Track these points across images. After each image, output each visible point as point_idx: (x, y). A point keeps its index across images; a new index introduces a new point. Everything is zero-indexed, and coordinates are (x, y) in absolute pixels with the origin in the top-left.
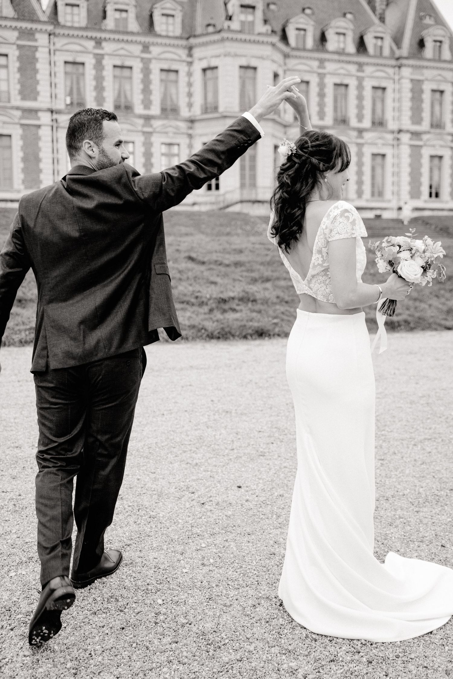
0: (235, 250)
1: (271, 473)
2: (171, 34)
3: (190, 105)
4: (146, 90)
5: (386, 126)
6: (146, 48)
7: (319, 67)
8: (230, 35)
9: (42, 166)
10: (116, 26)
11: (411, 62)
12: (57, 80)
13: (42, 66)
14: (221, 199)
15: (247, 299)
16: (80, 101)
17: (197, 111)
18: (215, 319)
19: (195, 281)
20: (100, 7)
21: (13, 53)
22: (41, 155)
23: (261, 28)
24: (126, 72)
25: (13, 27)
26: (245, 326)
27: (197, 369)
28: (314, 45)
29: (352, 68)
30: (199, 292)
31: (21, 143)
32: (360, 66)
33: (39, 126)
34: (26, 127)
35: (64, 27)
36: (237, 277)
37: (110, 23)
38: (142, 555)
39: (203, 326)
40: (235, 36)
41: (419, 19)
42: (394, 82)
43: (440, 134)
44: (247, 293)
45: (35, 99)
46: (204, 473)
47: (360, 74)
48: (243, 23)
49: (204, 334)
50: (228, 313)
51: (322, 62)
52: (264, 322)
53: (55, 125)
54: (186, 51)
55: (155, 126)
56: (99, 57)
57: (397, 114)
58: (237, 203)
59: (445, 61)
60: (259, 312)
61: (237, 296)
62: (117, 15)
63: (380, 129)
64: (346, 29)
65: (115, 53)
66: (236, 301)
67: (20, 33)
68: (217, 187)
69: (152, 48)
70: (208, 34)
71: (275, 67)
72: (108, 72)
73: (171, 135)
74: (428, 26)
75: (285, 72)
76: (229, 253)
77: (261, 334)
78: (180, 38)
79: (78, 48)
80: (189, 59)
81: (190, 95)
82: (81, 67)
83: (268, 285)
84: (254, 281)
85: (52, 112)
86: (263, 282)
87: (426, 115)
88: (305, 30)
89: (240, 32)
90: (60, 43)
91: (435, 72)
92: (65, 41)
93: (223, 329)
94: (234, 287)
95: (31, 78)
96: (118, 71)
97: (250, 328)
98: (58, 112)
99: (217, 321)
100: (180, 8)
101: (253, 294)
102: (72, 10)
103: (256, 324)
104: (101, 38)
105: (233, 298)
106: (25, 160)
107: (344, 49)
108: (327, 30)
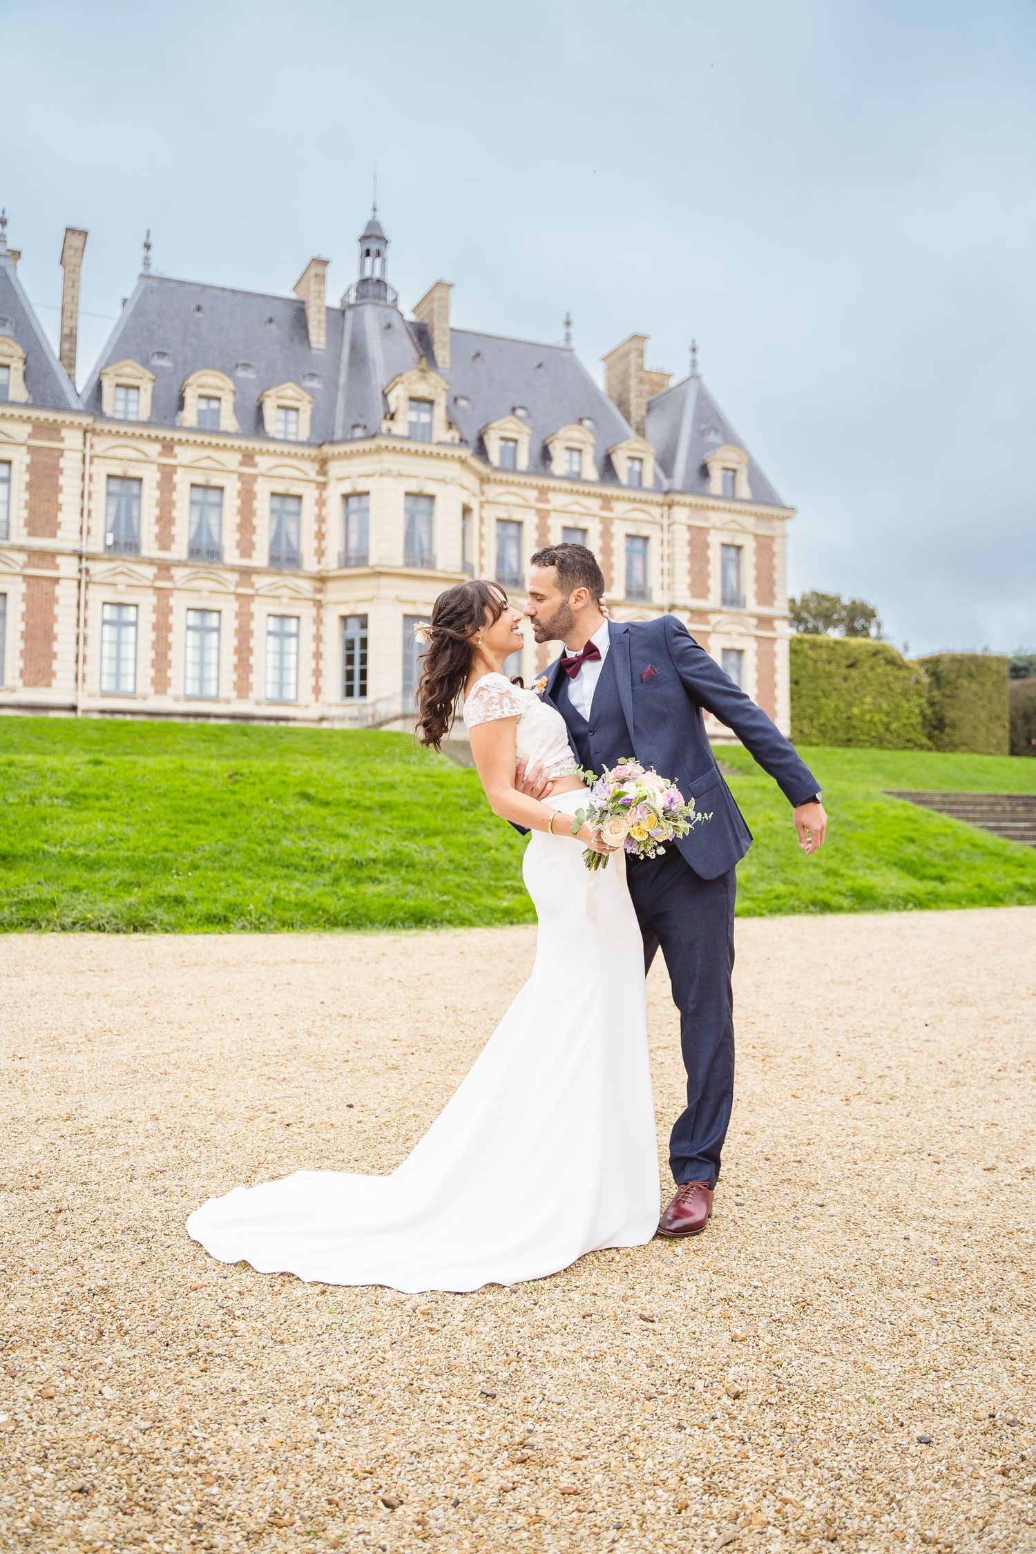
0: (383, 784)
1: (404, 1090)
2: (292, 438)
3: (320, 553)
4: (246, 526)
5: (650, 599)
6: (248, 458)
7: (539, 500)
8: (391, 444)
9: (56, 646)
10: (199, 421)
11: (688, 499)
12: (92, 506)
13: (69, 483)
14: (370, 711)
15: (396, 862)
16: (129, 540)
17: (331, 563)
18: (341, 893)
19: (310, 832)
20: (175, 391)
21: (21, 459)
22: (57, 629)
23: (441, 433)
24: (213, 496)
25: (25, 418)
26: (393, 905)
27: (303, 963)
28: (530, 464)
29: (594, 505)
30: (317, 849)
31: (22, 607)
32: (607, 501)
33: (56, 580)
34: (32, 581)
35: (111, 420)
36: (382, 827)
37: (189, 417)
38: (182, 1183)
39: (321, 903)
40: (398, 445)
41: (699, 435)
42: (662, 530)
43: (736, 614)
44: (399, 853)
45: (53, 535)
46: (295, 1089)
47: (606, 514)
48: (412, 425)
49: (322, 917)
50: (365, 885)
51: (543, 492)
52: (425, 899)
53: (84, 578)
54: (317, 466)
55: (257, 586)
56: (168, 469)
57: (667, 580)
58: (396, 719)
59: (742, 501)
60: (419, 883)
61: (382, 857)
62: (203, 404)
63: (640, 603)
64: (583, 442)
65: (196, 464)
66: (380, 866)
67: (34, 427)
68: (363, 692)
69: (258, 459)
70: (353, 440)
71: (464, 497)
72: (182, 496)
73: (285, 600)
74: (713, 447)
75: (482, 505)
76: (372, 789)
77: (420, 919)
78: (308, 444)
79: (133, 454)
80: (321, 479)
81: (320, 536)
82: (135, 485)
83: (436, 841)
84: (413, 834)
85: (80, 557)
86: (427, 836)
87: (715, 583)
88: (516, 441)
89: (408, 438)
90: (101, 445)
91: (729, 517)
92: (112, 442)
93: (354, 909)
94: (378, 843)
95: (49, 501)
96: (198, 495)
97: (402, 908)
98: (92, 557)
99: (346, 897)
100: (308, 398)
101: (409, 856)
102: (127, 394)
103: (411, 903)
104: (172, 439)
105: (374, 861)
106: (27, 636)
107: (579, 474)
108: (551, 442)
